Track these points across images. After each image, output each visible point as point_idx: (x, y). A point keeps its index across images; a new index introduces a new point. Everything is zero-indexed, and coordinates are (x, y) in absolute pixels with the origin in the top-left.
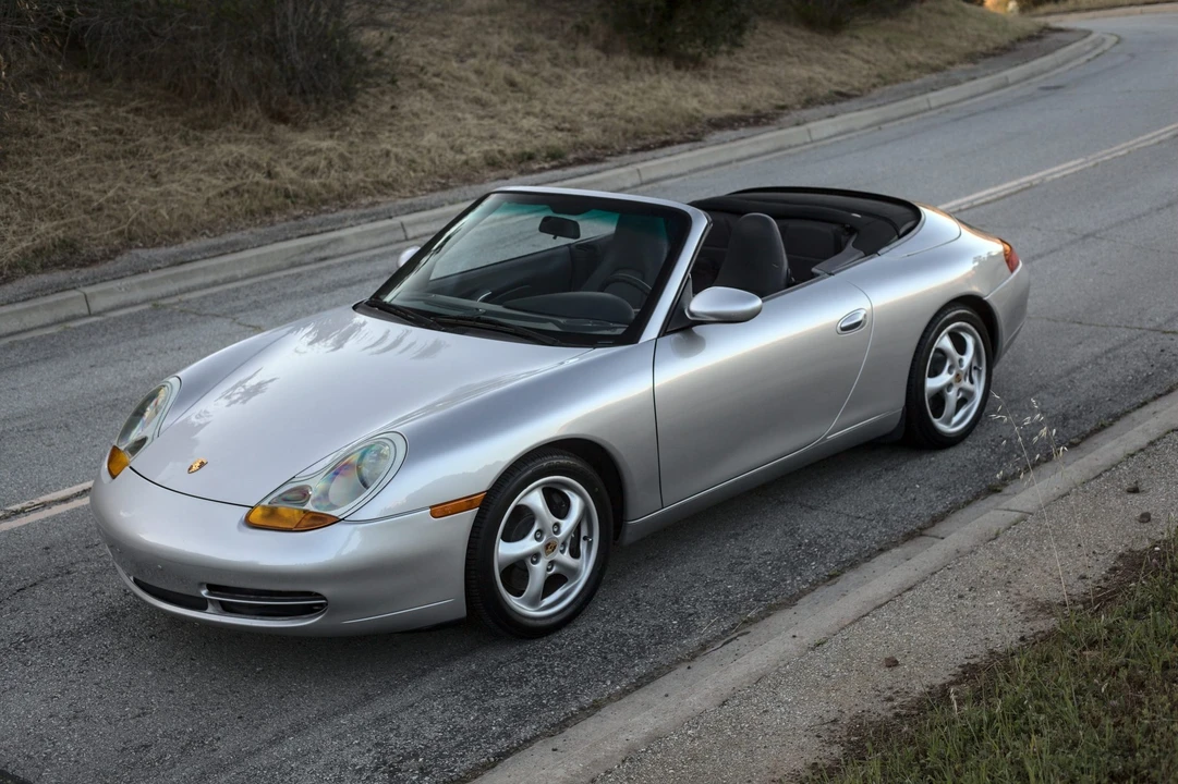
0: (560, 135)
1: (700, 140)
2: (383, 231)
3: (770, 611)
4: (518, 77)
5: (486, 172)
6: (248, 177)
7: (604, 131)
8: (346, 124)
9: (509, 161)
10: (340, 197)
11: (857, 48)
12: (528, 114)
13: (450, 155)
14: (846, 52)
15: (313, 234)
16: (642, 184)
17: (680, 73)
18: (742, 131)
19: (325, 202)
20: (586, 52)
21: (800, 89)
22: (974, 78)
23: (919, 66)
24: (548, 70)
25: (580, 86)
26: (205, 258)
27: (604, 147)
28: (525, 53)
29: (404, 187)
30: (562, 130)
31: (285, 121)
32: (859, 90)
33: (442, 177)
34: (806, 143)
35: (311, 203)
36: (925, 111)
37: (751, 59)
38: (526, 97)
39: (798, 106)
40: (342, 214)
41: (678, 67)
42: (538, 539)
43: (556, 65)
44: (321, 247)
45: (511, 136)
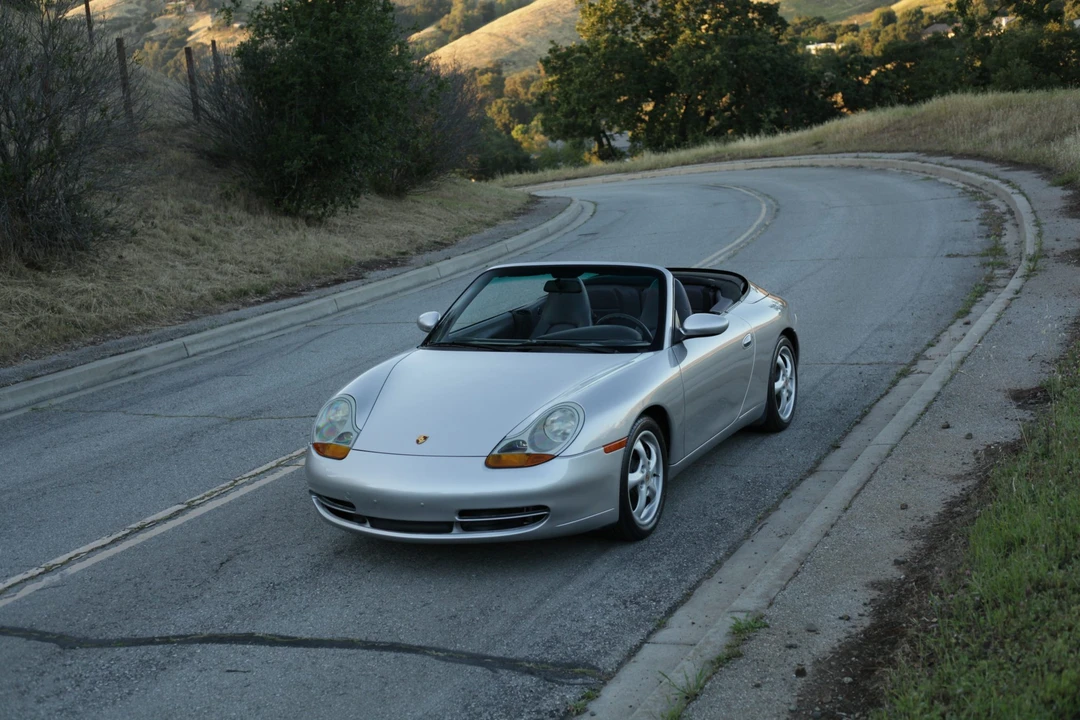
0: (257, 276)
1: (362, 278)
2: (171, 351)
3: (768, 513)
4: (199, 234)
5: (216, 305)
6: (37, 312)
7: (288, 273)
8: (91, 271)
9: (231, 297)
10: (116, 327)
11: (426, 210)
12: (222, 261)
13: (185, 293)
14: (420, 213)
15: (120, 353)
16: (339, 311)
17: (313, 230)
18: (389, 271)
19: (106, 331)
20: (237, 213)
21: (408, 240)
22: (527, 230)
23: (476, 222)
24: (216, 230)
25: (245, 240)
26: (48, 374)
27: (293, 285)
28: (192, 215)
29: (162, 317)
30: (255, 273)
31: (39, 269)
32: (448, 240)
33: (186, 309)
34: (438, 279)
35: (96, 332)
36: (506, 254)
37: (354, 219)
38: (212, 249)
39: (414, 253)
40: (127, 339)
41: (309, 225)
42: (642, 472)
43: (218, 224)
44: (132, 363)
45: (219, 277)
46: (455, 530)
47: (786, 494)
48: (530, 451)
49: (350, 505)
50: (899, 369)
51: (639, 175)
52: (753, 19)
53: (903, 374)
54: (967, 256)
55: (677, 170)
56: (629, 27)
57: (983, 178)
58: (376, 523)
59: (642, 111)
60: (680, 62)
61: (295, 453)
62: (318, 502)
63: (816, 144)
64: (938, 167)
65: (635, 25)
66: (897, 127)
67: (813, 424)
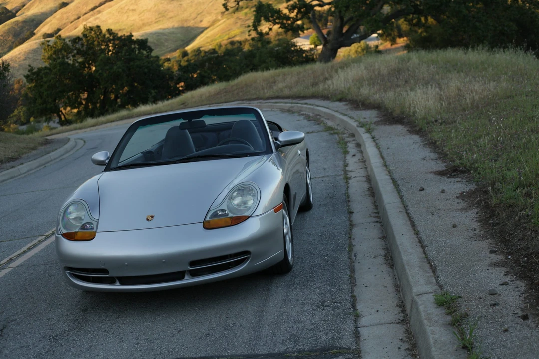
3: (351, 248)
46: (186, 277)
47: (350, 238)
48: (230, 215)
49: (105, 271)
50: (342, 177)
51: (89, 129)
52: (135, 48)
53: (347, 179)
54: (317, 132)
55: (109, 124)
56: (70, 55)
57: (290, 105)
58: (124, 280)
59: (81, 99)
60: (100, 71)
61: (3, 262)
63: (182, 104)
64: (258, 104)
65: (73, 54)
66: (226, 91)
67: (324, 205)
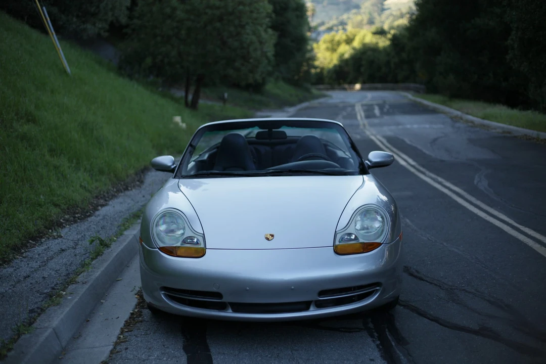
46: (312, 308)
49: (218, 295)
58: (237, 307)
62: (166, 295)
